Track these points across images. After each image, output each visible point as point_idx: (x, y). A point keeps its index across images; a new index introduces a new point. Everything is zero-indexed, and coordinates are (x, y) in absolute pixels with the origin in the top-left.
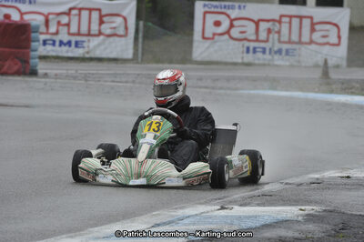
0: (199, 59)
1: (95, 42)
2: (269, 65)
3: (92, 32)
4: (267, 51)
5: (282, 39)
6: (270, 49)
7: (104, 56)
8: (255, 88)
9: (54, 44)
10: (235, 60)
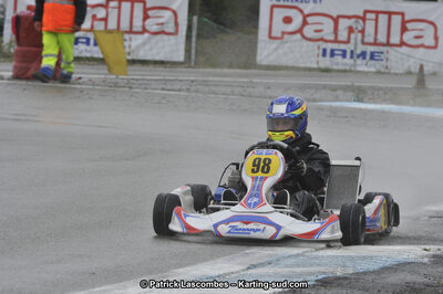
0: (264, 63)
1: (137, 40)
2: (350, 71)
3: (135, 29)
4: (348, 54)
5: (366, 40)
6: (352, 52)
7: (149, 58)
8: (337, 99)
9: (88, 43)
10: (309, 65)
